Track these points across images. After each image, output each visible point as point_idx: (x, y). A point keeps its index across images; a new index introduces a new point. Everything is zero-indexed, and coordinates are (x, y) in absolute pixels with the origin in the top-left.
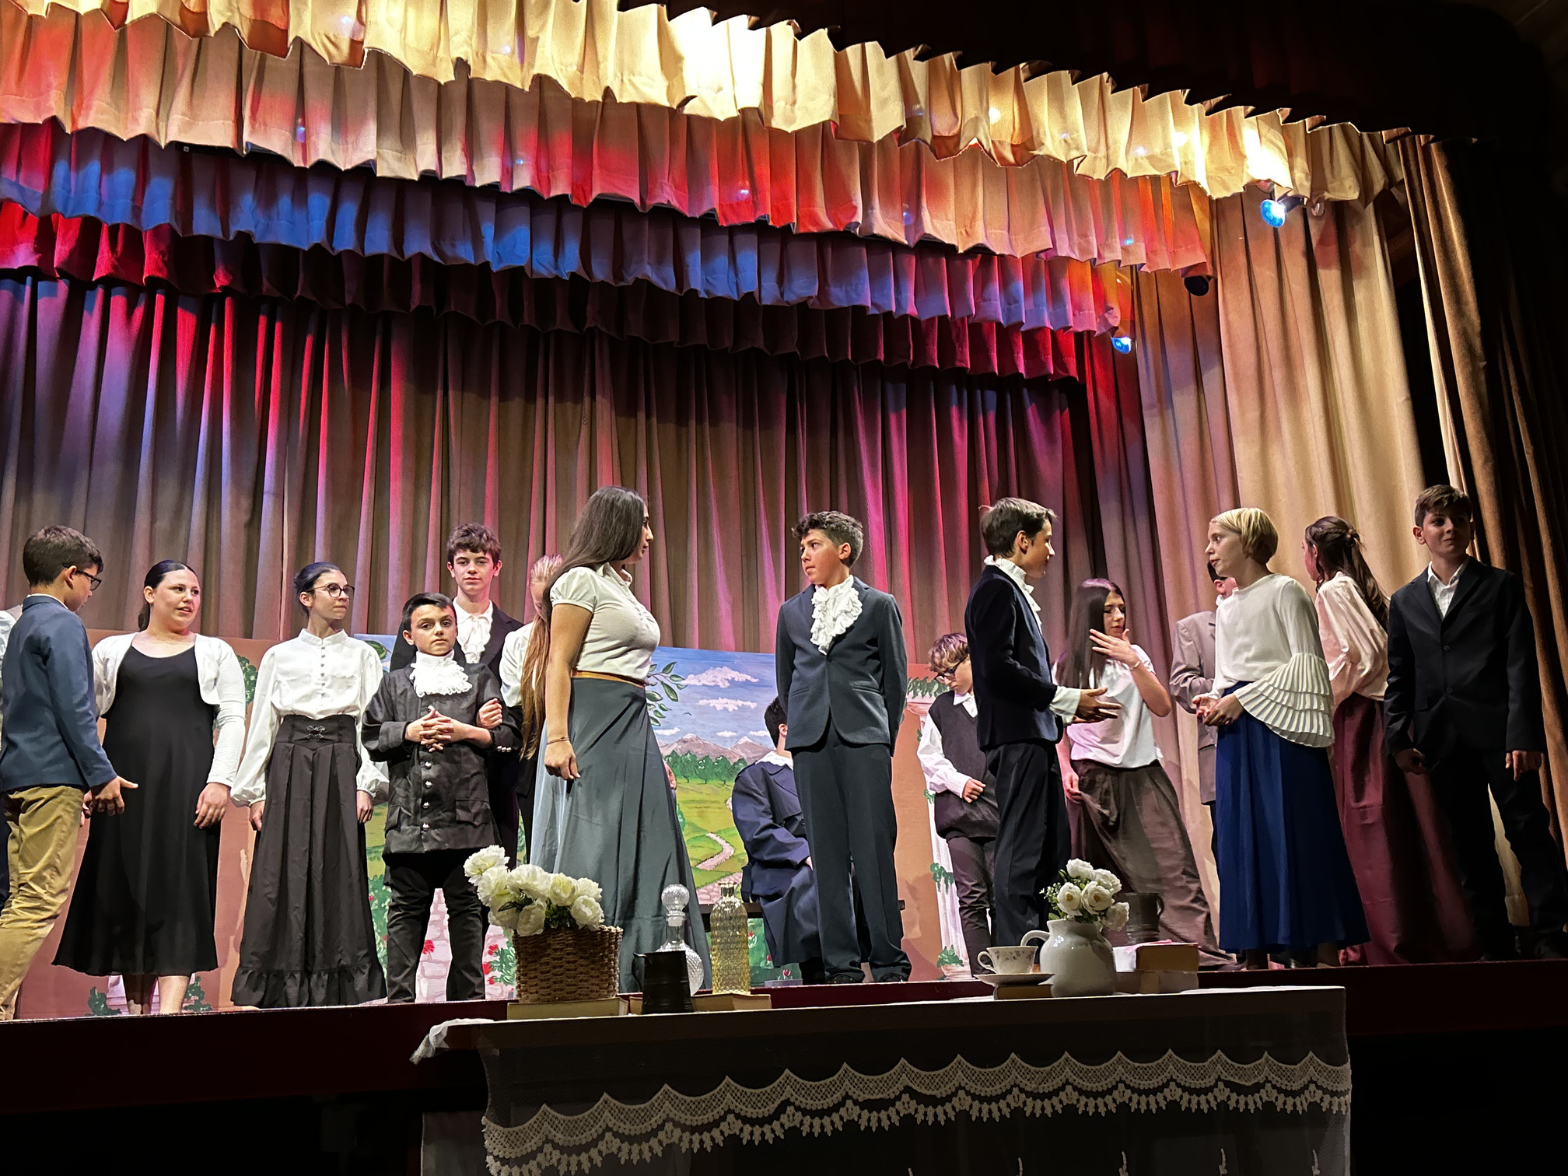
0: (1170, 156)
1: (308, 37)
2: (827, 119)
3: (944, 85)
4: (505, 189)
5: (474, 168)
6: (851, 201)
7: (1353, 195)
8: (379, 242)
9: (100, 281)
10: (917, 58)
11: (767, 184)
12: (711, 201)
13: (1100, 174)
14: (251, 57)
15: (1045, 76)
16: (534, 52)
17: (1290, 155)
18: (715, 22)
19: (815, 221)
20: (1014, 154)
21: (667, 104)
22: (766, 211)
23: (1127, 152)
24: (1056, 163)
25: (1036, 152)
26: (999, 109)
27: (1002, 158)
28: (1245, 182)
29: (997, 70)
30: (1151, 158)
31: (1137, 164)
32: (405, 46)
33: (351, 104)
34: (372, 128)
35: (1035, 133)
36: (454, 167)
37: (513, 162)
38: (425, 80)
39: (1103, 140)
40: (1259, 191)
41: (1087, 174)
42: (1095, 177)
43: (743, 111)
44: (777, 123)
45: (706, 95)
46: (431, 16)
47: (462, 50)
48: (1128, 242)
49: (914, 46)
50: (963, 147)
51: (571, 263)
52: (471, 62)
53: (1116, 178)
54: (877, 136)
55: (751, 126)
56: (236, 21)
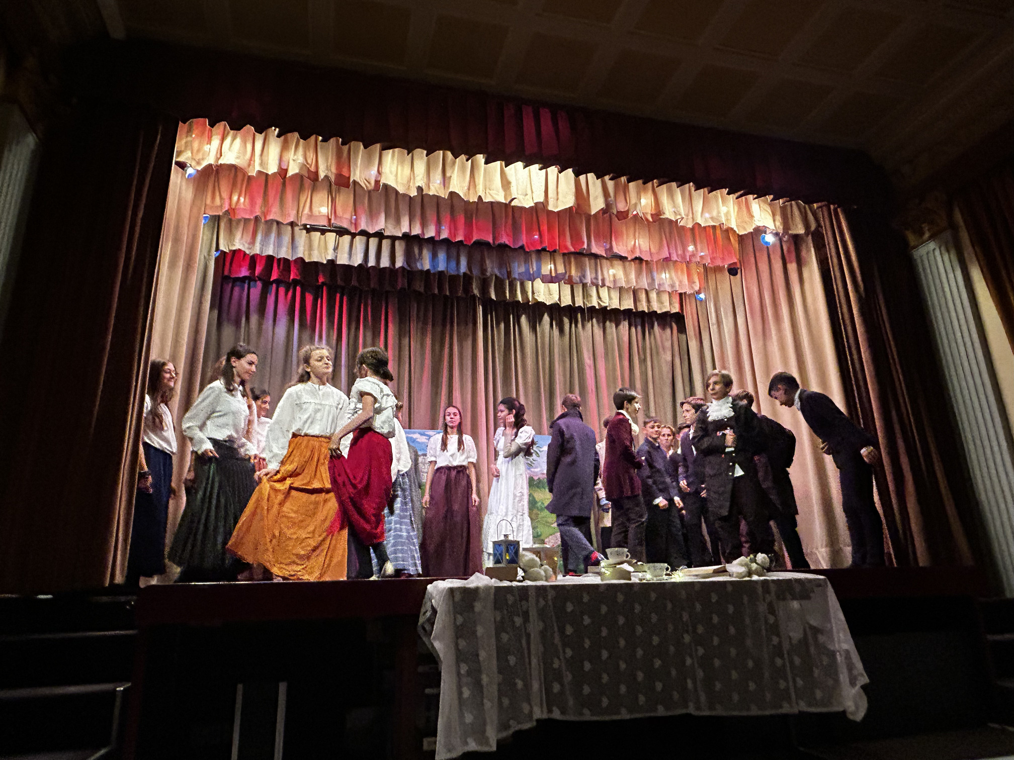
0: (720, 217)
1: (358, 180)
2: (572, 205)
3: (622, 190)
4: (437, 239)
5: (425, 232)
6: (581, 239)
7: (801, 230)
8: (385, 263)
9: (274, 281)
10: (611, 179)
11: (546, 234)
12: (523, 240)
13: (690, 225)
14: (334, 187)
15: (665, 186)
16: (450, 182)
17: (774, 215)
18: (525, 167)
19: (567, 248)
20: (652, 218)
21: (504, 202)
22: (546, 244)
23: (701, 216)
24: (671, 221)
25: (661, 217)
26: (645, 199)
27: (647, 220)
28: (754, 226)
29: (644, 183)
30: (712, 218)
31: (706, 221)
32: (397, 182)
33: (374, 205)
34: (382, 217)
35: (661, 209)
36: (416, 231)
37: (440, 228)
38: (404, 195)
39: (690, 210)
40: (759, 231)
41: (684, 225)
42: (688, 226)
43: (536, 204)
44: (550, 208)
45: (521, 197)
46: (407, 170)
47: (420, 181)
48: (702, 254)
49: (609, 174)
50: (630, 215)
51: (463, 268)
52: (424, 188)
53: (697, 227)
54: (593, 213)
55: (539, 209)
56: (330, 174)
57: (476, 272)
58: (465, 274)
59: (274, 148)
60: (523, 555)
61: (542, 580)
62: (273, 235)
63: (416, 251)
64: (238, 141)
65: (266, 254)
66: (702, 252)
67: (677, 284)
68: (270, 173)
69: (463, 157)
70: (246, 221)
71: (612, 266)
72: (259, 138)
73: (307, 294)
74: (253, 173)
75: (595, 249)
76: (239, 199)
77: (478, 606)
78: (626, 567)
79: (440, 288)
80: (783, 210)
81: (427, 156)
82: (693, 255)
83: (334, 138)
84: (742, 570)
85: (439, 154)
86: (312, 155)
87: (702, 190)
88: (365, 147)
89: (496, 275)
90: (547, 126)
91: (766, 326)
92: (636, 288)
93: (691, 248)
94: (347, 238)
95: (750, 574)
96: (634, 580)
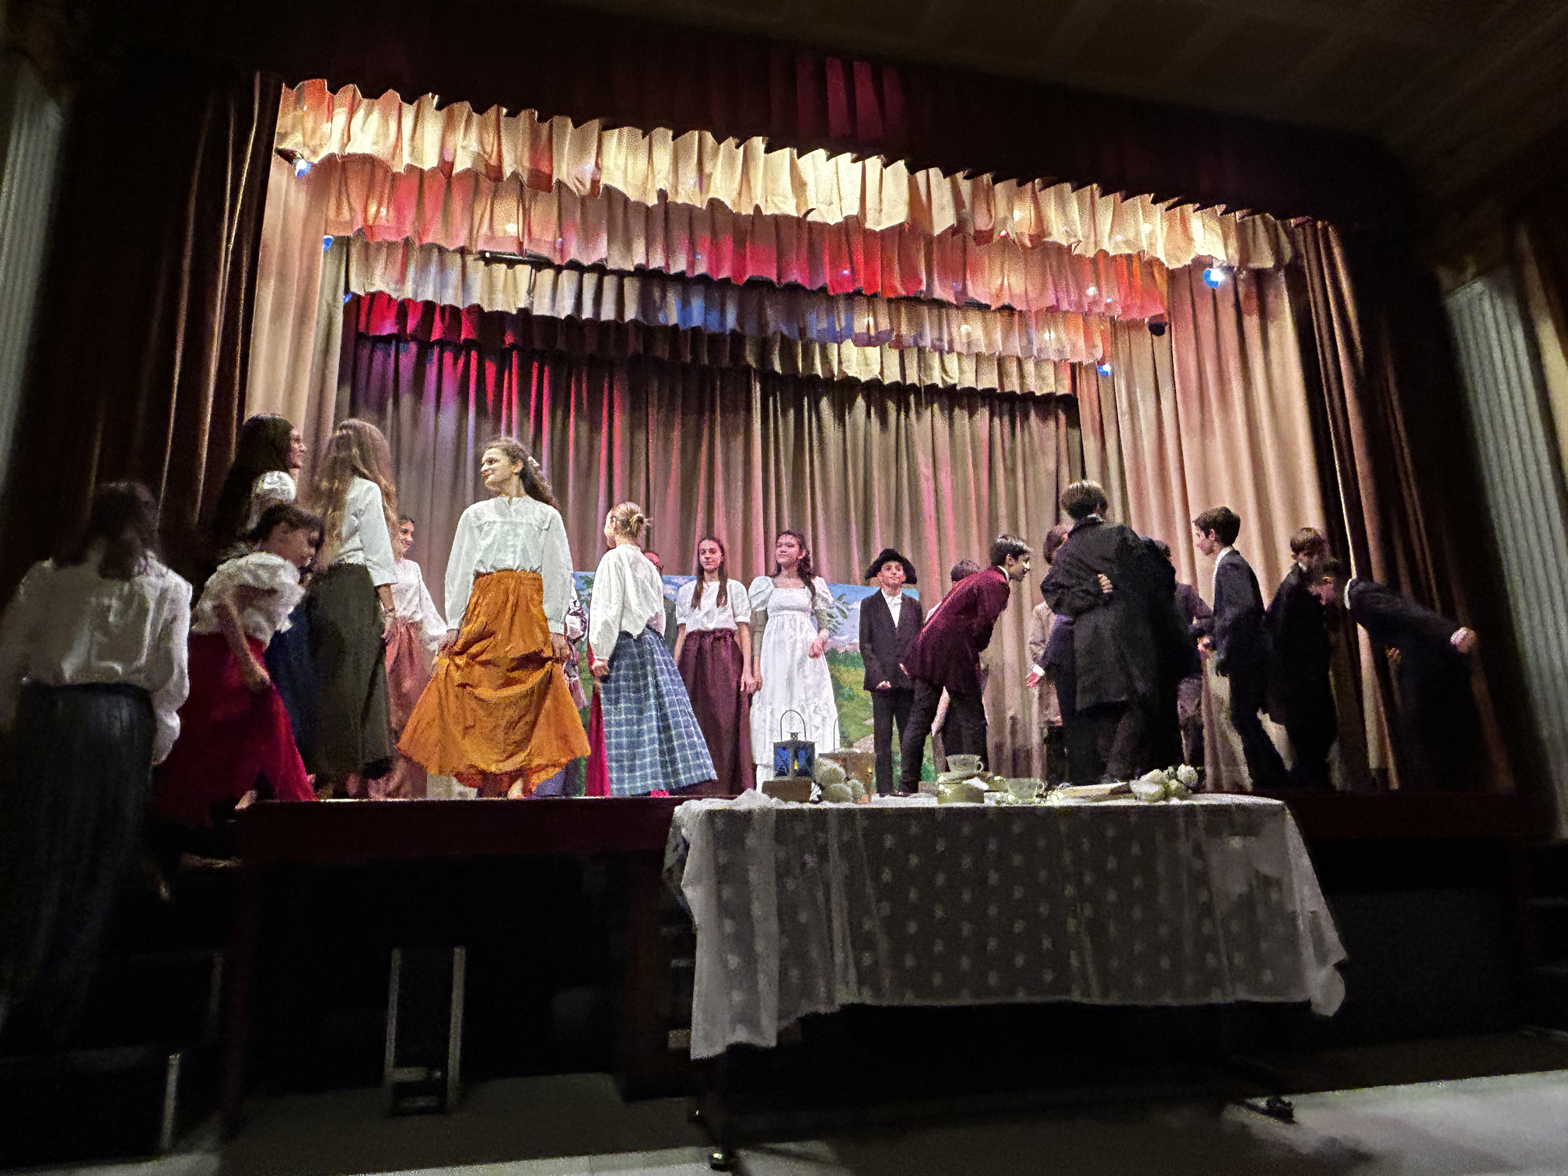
0: (1140, 240)
1: (564, 177)
2: (903, 221)
3: (982, 196)
4: (689, 275)
5: (671, 262)
6: (918, 275)
7: (1269, 263)
8: (608, 313)
9: (436, 342)
10: (966, 178)
11: (862, 267)
12: (825, 278)
13: (1091, 254)
14: (527, 191)
15: (1053, 188)
16: (709, 185)
17: (1225, 236)
18: (829, 158)
19: (895, 290)
20: (1031, 241)
21: (796, 215)
22: (861, 284)
23: (1110, 236)
24: (1060, 247)
25: (1046, 240)
26: (1021, 210)
27: (1023, 246)
28: (1193, 256)
29: (1020, 185)
30: (1127, 242)
31: (1117, 246)
32: (626, 183)
33: (591, 219)
34: (604, 237)
35: (1045, 227)
36: (657, 262)
37: (694, 257)
38: (638, 204)
39: (1093, 230)
40: (1202, 264)
41: (1081, 253)
42: (1087, 256)
43: (846, 218)
44: (870, 225)
45: (822, 207)
46: (642, 162)
47: (663, 183)
48: (1109, 301)
49: (964, 170)
50: (996, 237)
51: (731, 322)
52: (668, 191)
53: (1101, 257)
54: (937, 232)
55: (852, 227)
56: (520, 171)
57: (750, 330)
58: (733, 332)
59: (433, 126)
60: (821, 764)
61: (847, 800)
62: (433, 269)
63: (657, 294)
64: (375, 116)
65: (425, 299)
66: (1109, 297)
67: (1068, 348)
68: (427, 167)
69: (731, 142)
70: (391, 245)
71: (965, 319)
72: (409, 111)
73: (487, 364)
74: (399, 168)
75: (939, 293)
76: (378, 211)
77: (751, 840)
78: (976, 783)
79: (695, 352)
80: (1241, 228)
81: (674, 138)
82: (1095, 302)
83: (527, 111)
84: (1155, 789)
85: (692, 136)
86: (491, 139)
87: (1111, 197)
88: (576, 126)
89: (783, 336)
90: (865, 93)
91: (1207, 417)
92: (1003, 354)
93: (1091, 291)
94: (548, 274)
95: (1166, 795)
96: (989, 802)
